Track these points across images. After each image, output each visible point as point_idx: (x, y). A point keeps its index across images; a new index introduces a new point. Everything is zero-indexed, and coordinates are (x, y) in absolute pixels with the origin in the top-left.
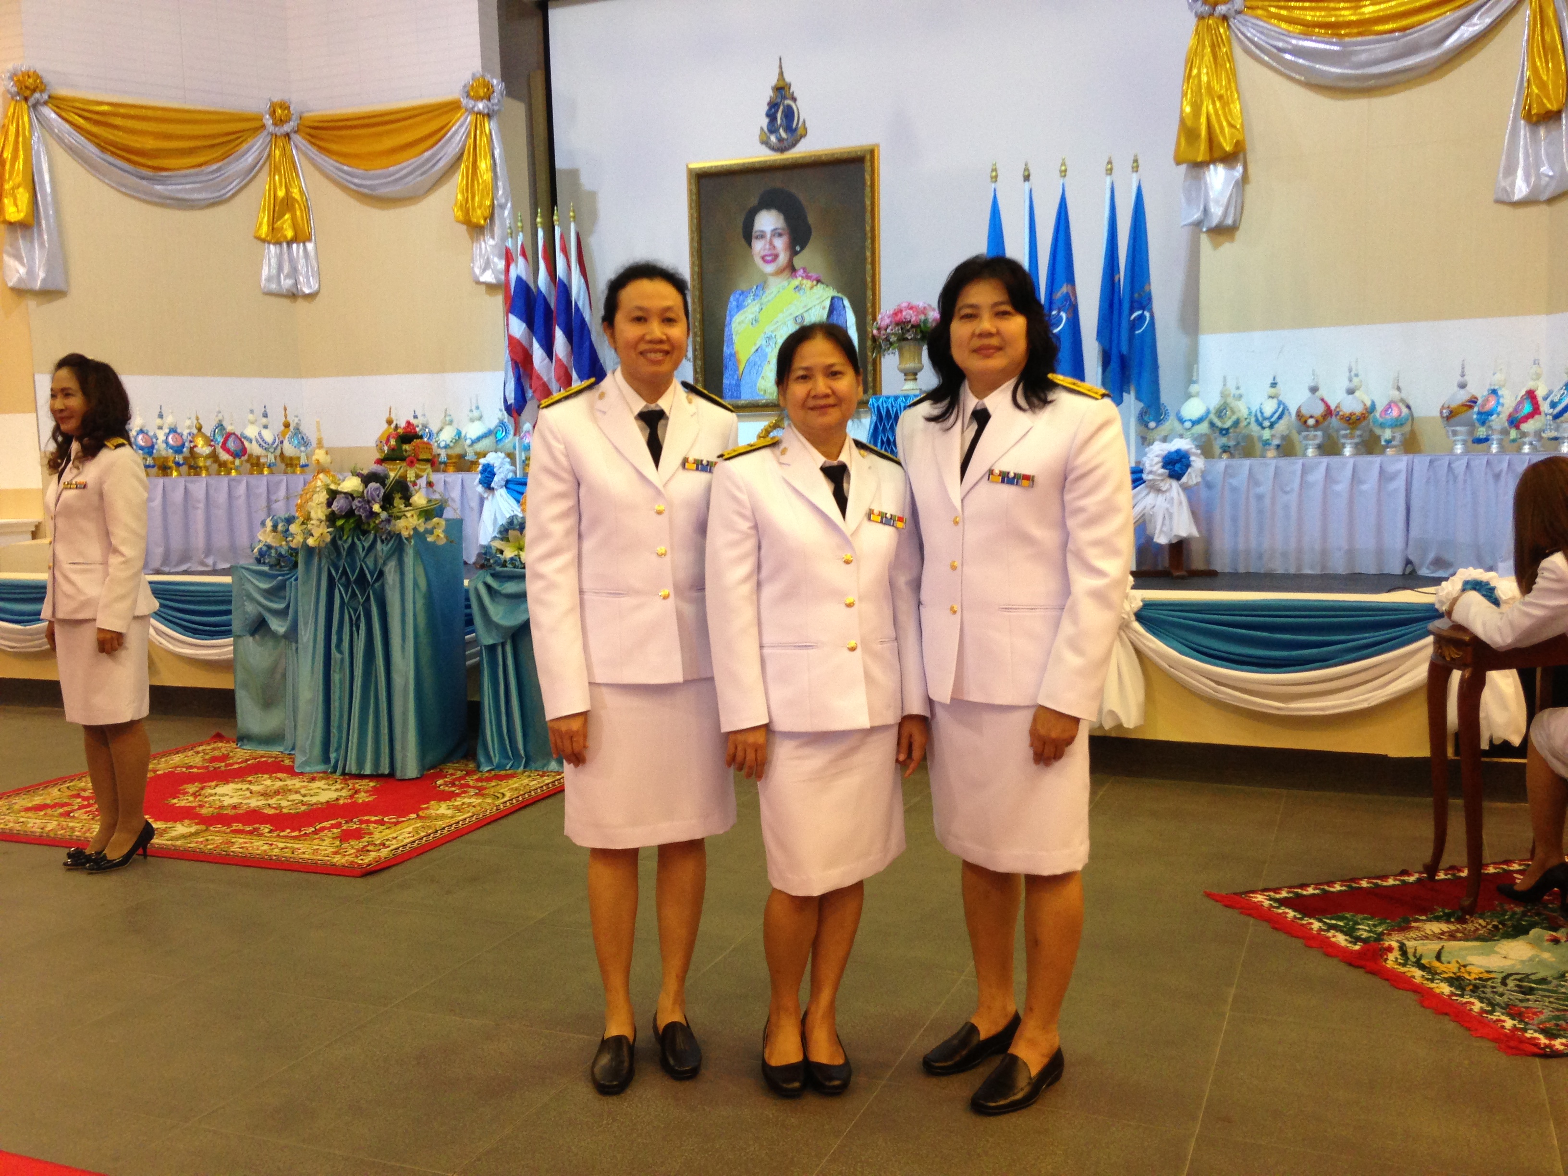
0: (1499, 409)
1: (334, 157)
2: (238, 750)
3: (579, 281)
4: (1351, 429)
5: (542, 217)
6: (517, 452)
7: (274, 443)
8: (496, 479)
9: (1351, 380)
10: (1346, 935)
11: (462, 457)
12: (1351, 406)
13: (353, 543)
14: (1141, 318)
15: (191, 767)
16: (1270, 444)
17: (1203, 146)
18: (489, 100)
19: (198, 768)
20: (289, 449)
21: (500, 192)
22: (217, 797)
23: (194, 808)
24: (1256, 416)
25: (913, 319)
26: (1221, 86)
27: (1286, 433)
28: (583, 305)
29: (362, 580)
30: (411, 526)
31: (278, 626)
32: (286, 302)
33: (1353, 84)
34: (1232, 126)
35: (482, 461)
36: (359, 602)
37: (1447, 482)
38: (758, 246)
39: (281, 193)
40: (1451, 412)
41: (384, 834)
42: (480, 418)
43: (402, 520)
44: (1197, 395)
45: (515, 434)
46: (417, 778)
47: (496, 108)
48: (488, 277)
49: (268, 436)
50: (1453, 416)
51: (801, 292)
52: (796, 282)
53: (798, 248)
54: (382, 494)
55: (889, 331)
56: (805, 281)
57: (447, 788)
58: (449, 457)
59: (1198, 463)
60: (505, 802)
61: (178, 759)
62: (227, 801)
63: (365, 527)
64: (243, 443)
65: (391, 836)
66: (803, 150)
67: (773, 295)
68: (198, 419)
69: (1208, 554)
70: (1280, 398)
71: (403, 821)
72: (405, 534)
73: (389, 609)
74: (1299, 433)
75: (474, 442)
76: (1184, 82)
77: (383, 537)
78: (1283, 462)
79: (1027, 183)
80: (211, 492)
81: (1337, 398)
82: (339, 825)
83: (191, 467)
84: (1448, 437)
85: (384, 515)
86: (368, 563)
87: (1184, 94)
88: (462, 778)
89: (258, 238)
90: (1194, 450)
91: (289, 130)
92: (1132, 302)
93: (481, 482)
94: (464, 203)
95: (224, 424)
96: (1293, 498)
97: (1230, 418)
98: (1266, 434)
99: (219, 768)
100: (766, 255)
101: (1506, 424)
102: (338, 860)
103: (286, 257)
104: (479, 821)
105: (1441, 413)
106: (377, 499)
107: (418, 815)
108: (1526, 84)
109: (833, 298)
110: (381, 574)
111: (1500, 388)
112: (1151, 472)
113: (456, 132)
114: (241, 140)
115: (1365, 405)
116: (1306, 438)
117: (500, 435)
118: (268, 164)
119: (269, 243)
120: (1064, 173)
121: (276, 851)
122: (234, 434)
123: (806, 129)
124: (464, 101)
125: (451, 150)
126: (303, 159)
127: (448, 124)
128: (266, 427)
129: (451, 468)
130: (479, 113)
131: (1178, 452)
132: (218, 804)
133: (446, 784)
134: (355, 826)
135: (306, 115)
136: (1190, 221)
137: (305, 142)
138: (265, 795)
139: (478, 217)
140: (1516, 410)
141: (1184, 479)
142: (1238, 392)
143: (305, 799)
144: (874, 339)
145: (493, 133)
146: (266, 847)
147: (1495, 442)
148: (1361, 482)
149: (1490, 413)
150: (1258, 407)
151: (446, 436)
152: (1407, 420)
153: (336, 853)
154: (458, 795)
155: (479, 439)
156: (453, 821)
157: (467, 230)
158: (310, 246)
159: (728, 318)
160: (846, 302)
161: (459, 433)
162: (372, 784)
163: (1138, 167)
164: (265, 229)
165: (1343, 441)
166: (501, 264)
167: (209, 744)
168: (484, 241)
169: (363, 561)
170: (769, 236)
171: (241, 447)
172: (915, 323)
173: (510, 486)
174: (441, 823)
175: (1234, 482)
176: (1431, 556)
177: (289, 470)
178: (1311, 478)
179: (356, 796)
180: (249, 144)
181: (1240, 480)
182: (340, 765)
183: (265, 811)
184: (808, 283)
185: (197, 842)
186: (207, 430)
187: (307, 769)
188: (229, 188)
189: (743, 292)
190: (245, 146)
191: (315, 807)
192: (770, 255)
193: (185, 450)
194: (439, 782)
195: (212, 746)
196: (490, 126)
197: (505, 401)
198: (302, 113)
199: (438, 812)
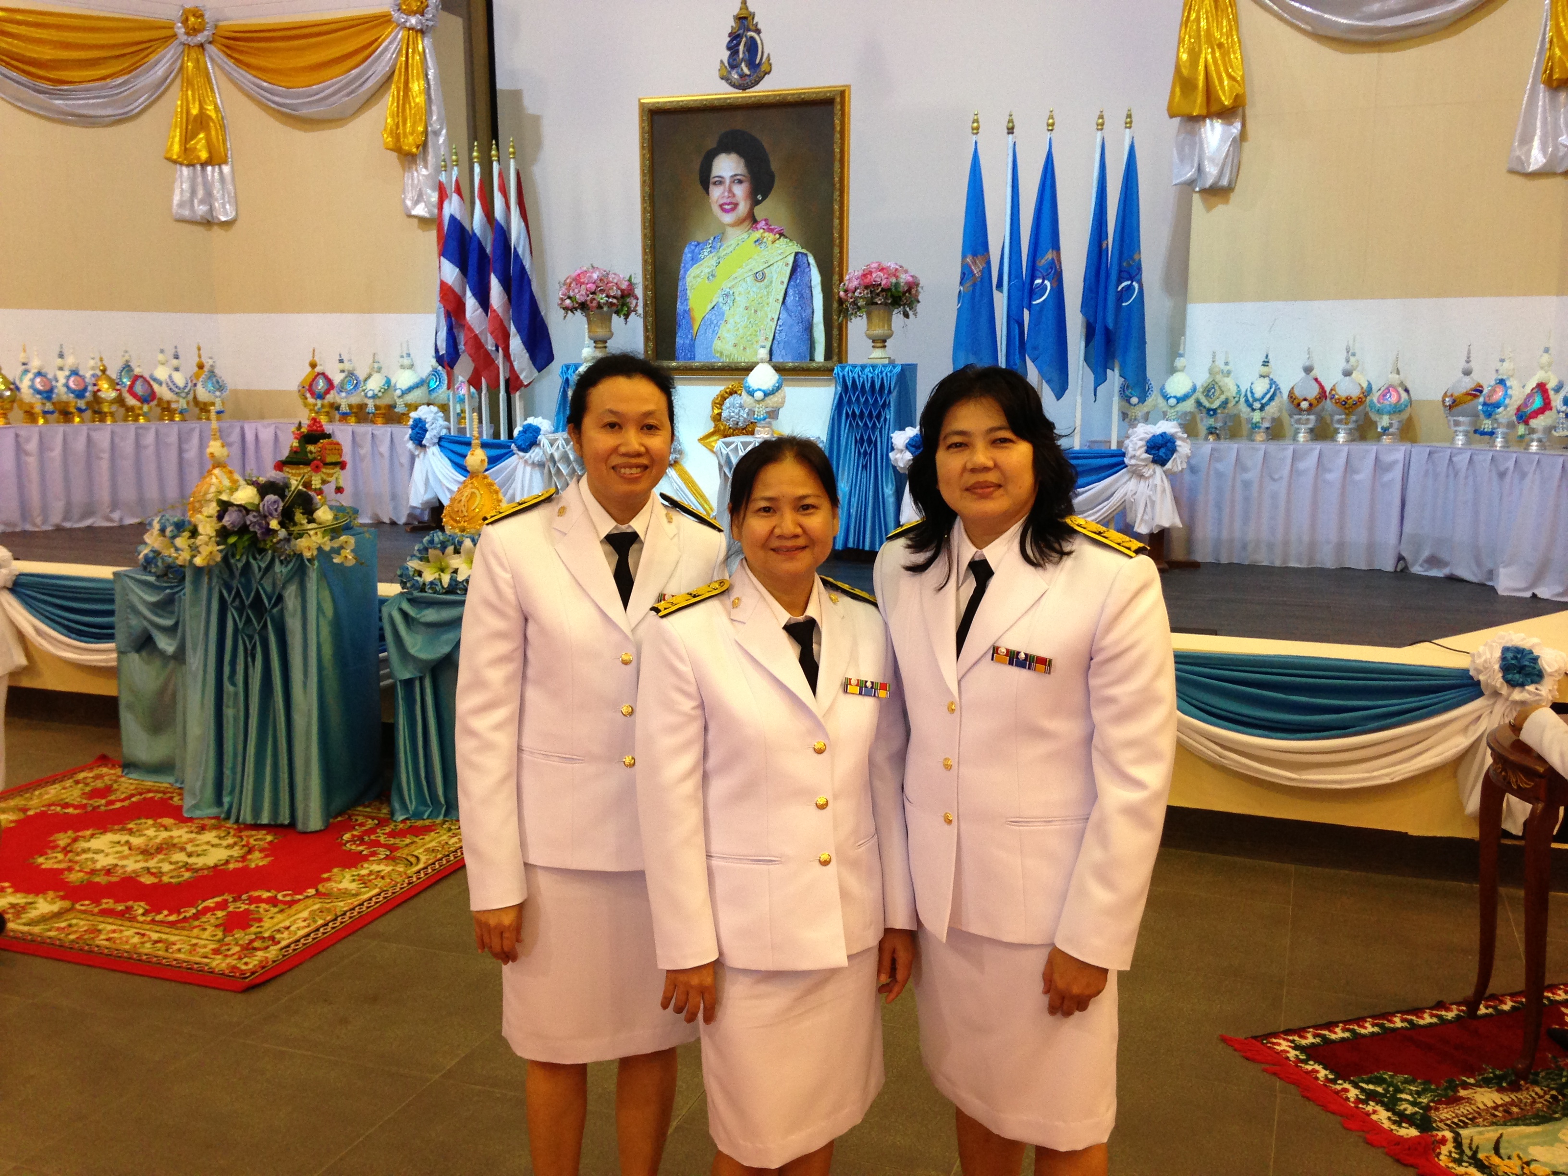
0: (1507, 401)
1: (254, 72)
2: (123, 779)
3: (519, 225)
4: (1347, 415)
5: (479, 151)
6: (451, 404)
7: (186, 387)
8: (428, 435)
9: (1348, 361)
10: (1388, 1110)
11: (392, 407)
12: (1348, 389)
13: (248, 563)
14: (1130, 288)
15: (66, 805)
16: (1259, 428)
17: (1200, 98)
18: (423, 15)
19: (76, 807)
20: (203, 394)
21: (434, 118)
22: (90, 855)
23: (61, 871)
24: (1246, 396)
25: (883, 283)
26: (1222, 34)
27: (1276, 416)
28: (524, 250)
29: (257, 602)
30: (314, 546)
31: (166, 644)
32: (200, 231)
33: (1364, 37)
34: (1231, 78)
35: (414, 415)
36: (255, 629)
37: (1447, 476)
38: (716, 193)
39: (195, 111)
40: (1454, 401)
41: (275, 920)
42: (411, 367)
43: (303, 539)
44: (1183, 370)
45: (449, 388)
46: (321, 831)
47: (430, 23)
48: (420, 210)
49: (179, 379)
50: (1456, 405)
51: (763, 246)
52: (757, 235)
53: (760, 197)
54: (281, 508)
55: (856, 294)
56: (766, 234)
57: (353, 847)
58: (377, 407)
59: (1184, 447)
60: (419, 872)
61: (53, 792)
62: (103, 862)
63: (262, 545)
64: (151, 386)
65: (282, 925)
66: (766, 88)
67: (731, 248)
68: (101, 360)
69: (1189, 542)
70: (1271, 376)
71: (300, 900)
72: (307, 554)
73: (290, 639)
74: (1291, 416)
75: (405, 393)
76: (1181, 26)
77: (282, 558)
78: (1273, 447)
79: (1010, 136)
80: (117, 440)
81: (1332, 378)
82: (222, 906)
83: (95, 412)
84: (1449, 427)
85: (282, 533)
86: (266, 586)
87: (1181, 41)
88: (372, 831)
89: (169, 159)
90: (1180, 434)
91: (203, 41)
92: (1120, 271)
93: (411, 438)
94: (394, 128)
95: (132, 364)
96: (1281, 488)
97: (1218, 398)
98: (1256, 416)
99: (99, 807)
100: (725, 204)
101: (1514, 418)
102: (219, 963)
103: (200, 180)
104: (388, 900)
105: (1444, 401)
106: (275, 514)
107: (317, 890)
108: (1547, 46)
109: (797, 254)
110: (280, 599)
111: (1508, 378)
112: (1133, 457)
113: (386, 49)
114: (150, 50)
115: (1362, 388)
116: (1298, 422)
117: (433, 385)
118: (180, 76)
119: (181, 164)
120: (1051, 127)
121: (148, 948)
122: (142, 377)
123: (770, 65)
124: (396, 15)
125: (381, 68)
126: (218, 72)
127: (376, 40)
128: (177, 369)
129: (380, 420)
130: (411, 29)
131: (1163, 435)
132: (90, 866)
133: (352, 841)
134: (244, 907)
135: (221, 24)
136: (1183, 179)
137: (221, 55)
138: (146, 853)
139: (410, 143)
140: (1525, 404)
141: (1169, 465)
142: (1226, 368)
143: (191, 861)
144: (841, 302)
145: (427, 51)
146: (136, 940)
147: (1500, 436)
148: (1355, 472)
149: (1497, 405)
150: (1248, 386)
151: (374, 385)
152: (1406, 406)
153: (216, 952)
154: (365, 858)
155: (410, 389)
156: (355, 901)
157: (399, 158)
158: (226, 169)
159: (682, 272)
160: (811, 260)
161: (388, 382)
162: (269, 838)
163: (1131, 122)
164: (176, 148)
165: (1337, 426)
166: (434, 197)
167: (91, 769)
168: (417, 171)
169: (259, 583)
170: (728, 182)
171: (149, 391)
172: (886, 287)
173: (442, 443)
174: (342, 904)
175: (1219, 466)
176: (1426, 554)
177: (204, 416)
178: (1301, 465)
179: (249, 857)
180: (159, 55)
181: (1226, 465)
182: (234, 811)
183: (142, 880)
184: (770, 236)
185: (58, 929)
186: (113, 373)
187: (198, 813)
188: (136, 104)
189: (699, 244)
190: (154, 57)
191: (200, 873)
192: (729, 204)
193: (87, 394)
194: (347, 836)
195: (96, 772)
196: (423, 44)
197: (437, 351)
198: (218, 20)
199: (341, 886)
